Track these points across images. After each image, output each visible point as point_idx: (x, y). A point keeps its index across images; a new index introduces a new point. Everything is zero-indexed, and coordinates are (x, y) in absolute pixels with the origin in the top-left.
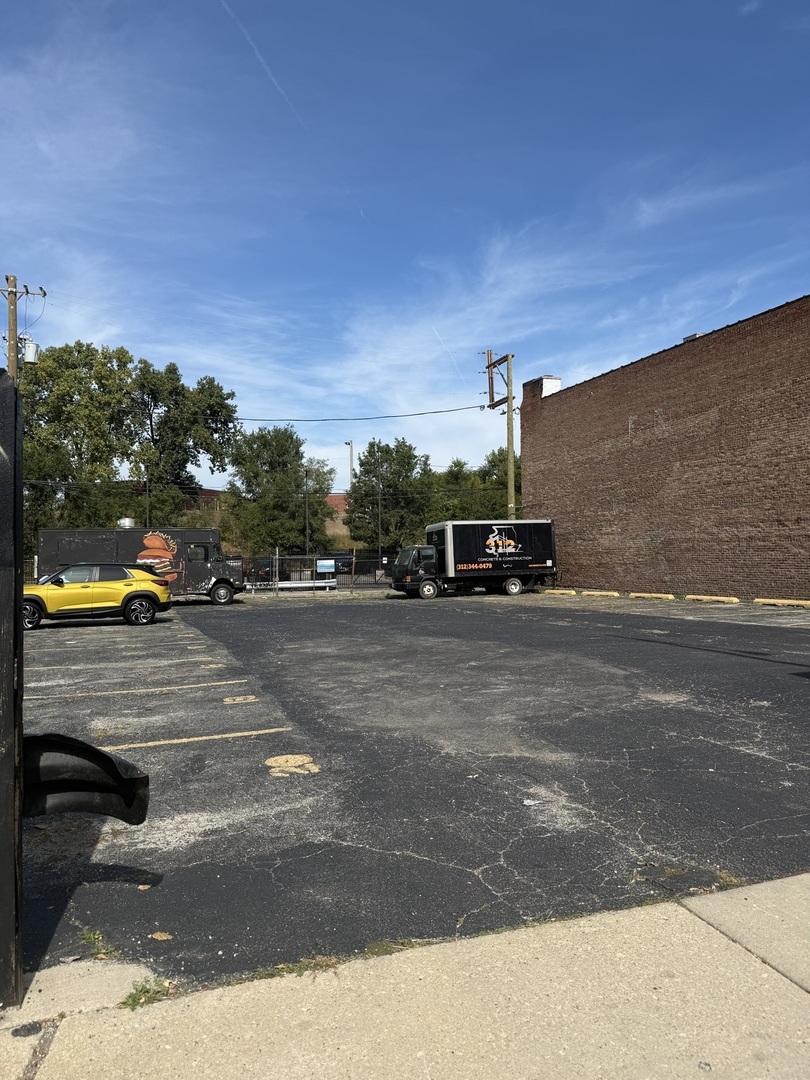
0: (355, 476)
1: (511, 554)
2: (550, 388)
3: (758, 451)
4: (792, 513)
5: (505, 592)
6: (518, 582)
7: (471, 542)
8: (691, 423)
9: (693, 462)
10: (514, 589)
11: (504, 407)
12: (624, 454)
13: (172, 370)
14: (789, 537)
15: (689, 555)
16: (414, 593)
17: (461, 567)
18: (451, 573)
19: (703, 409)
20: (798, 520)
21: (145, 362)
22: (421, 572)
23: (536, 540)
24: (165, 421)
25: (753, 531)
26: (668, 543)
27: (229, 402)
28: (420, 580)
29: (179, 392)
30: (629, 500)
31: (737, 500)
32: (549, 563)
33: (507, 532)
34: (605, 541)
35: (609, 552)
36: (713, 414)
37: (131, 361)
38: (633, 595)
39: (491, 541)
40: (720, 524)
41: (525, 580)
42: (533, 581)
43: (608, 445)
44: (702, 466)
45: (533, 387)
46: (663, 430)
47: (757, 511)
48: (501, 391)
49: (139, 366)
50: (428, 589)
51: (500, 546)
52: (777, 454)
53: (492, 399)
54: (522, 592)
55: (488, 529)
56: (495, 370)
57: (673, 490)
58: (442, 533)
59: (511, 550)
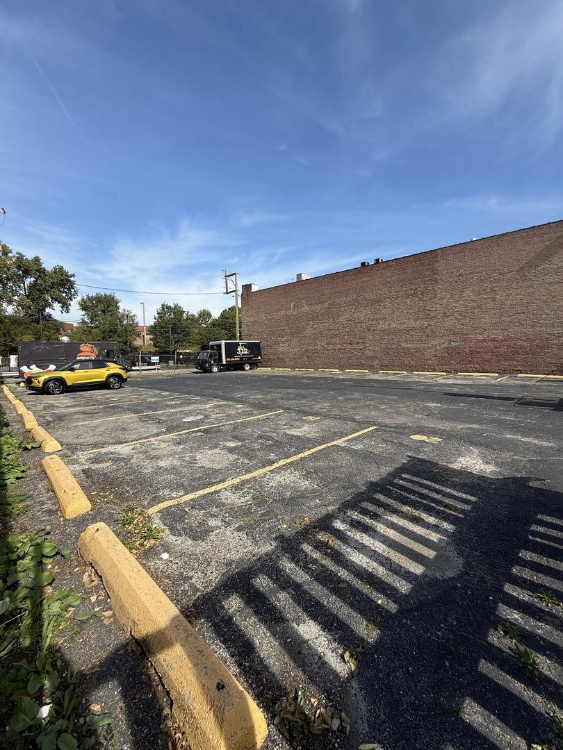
0: (155, 318)
1: (246, 354)
2: (254, 289)
3: (343, 319)
4: (355, 341)
5: (244, 370)
6: (248, 365)
7: (232, 349)
8: (317, 307)
9: (317, 322)
10: (247, 368)
11: (234, 294)
12: (289, 317)
13: (37, 260)
14: (354, 349)
15: (316, 355)
16: (210, 371)
17: (228, 360)
18: (224, 362)
19: (322, 303)
20: (357, 343)
21: (20, 254)
22: (212, 362)
23: (255, 348)
24: (33, 286)
25: (341, 347)
26: (307, 351)
27: (72, 279)
28: (212, 365)
29: (42, 271)
30: (292, 334)
31: (335, 336)
32: (259, 358)
33: (244, 346)
34: (281, 349)
35: (282, 353)
36: (326, 305)
37: (11, 252)
38: (297, 369)
39: (239, 349)
40: (328, 344)
41: (251, 364)
42: (254, 365)
43: (282, 313)
44: (321, 323)
45: (247, 288)
46: (306, 309)
47: (342, 340)
48: (231, 287)
49: (17, 255)
50: (215, 369)
51: (243, 351)
52: (350, 320)
53: (227, 290)
54: (250, 369)
55: (238, 344)
56: (228, 278)
57: (310, 331)
58: (219, 346)
59: (246, 353)
